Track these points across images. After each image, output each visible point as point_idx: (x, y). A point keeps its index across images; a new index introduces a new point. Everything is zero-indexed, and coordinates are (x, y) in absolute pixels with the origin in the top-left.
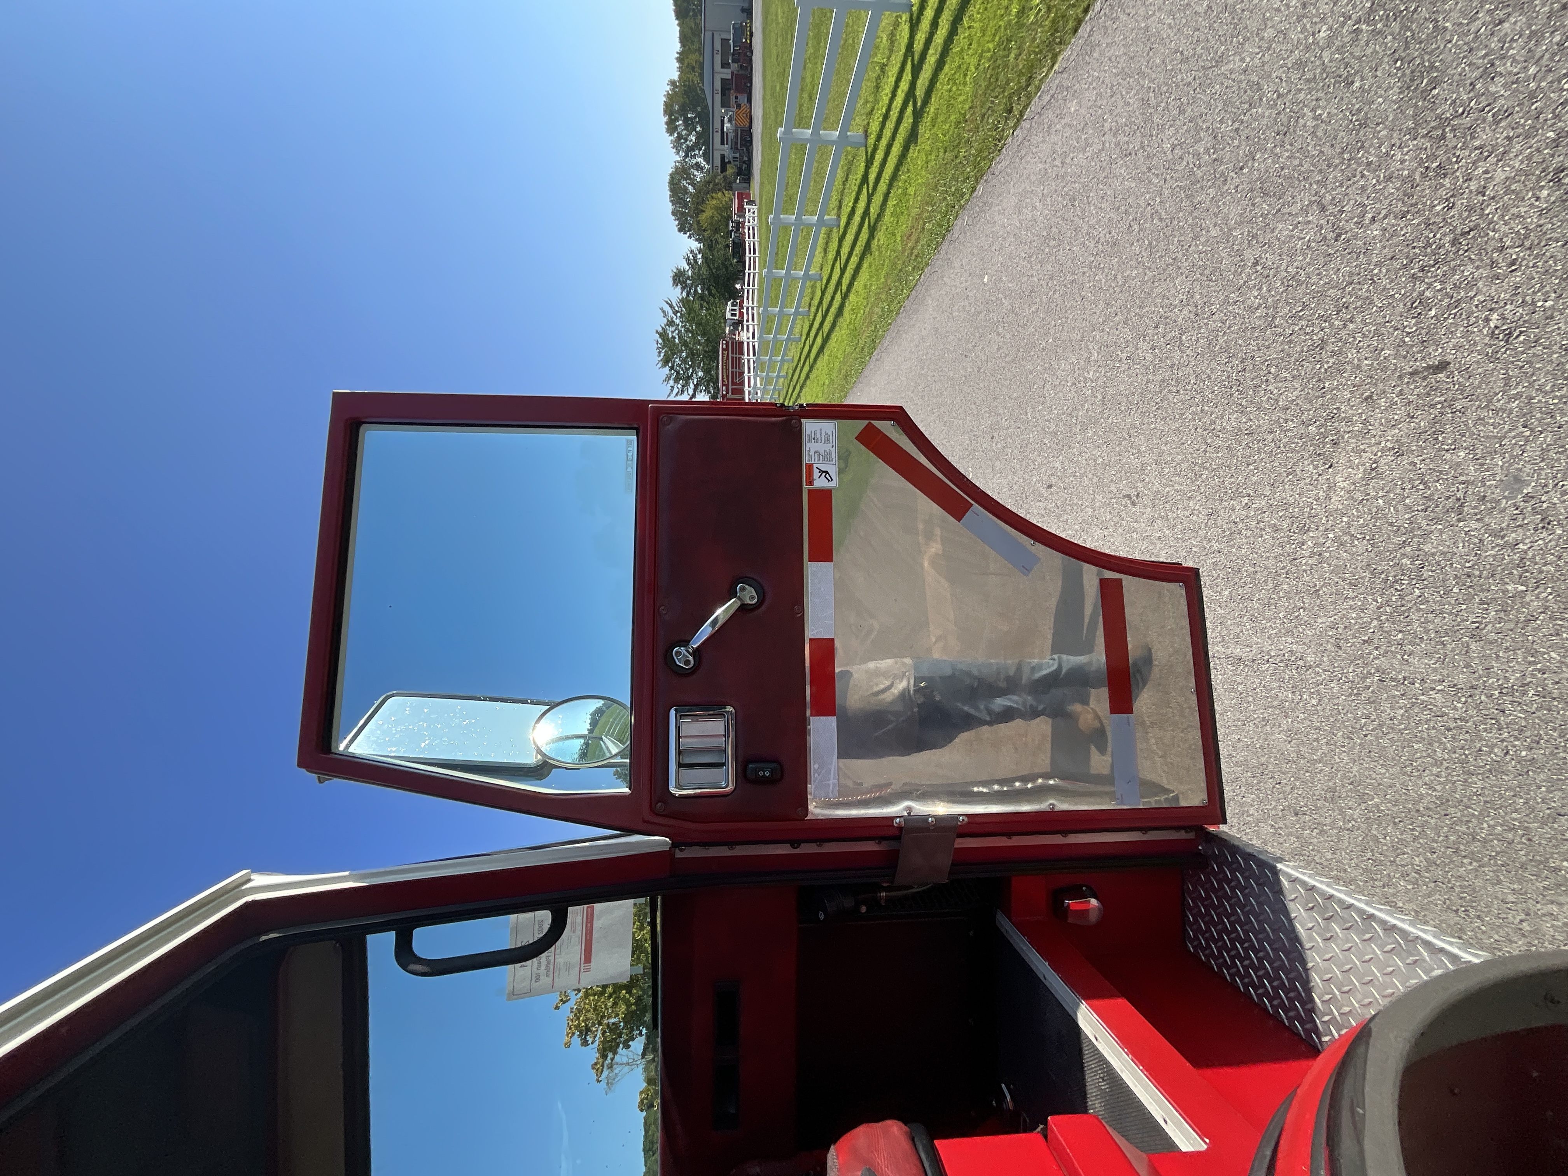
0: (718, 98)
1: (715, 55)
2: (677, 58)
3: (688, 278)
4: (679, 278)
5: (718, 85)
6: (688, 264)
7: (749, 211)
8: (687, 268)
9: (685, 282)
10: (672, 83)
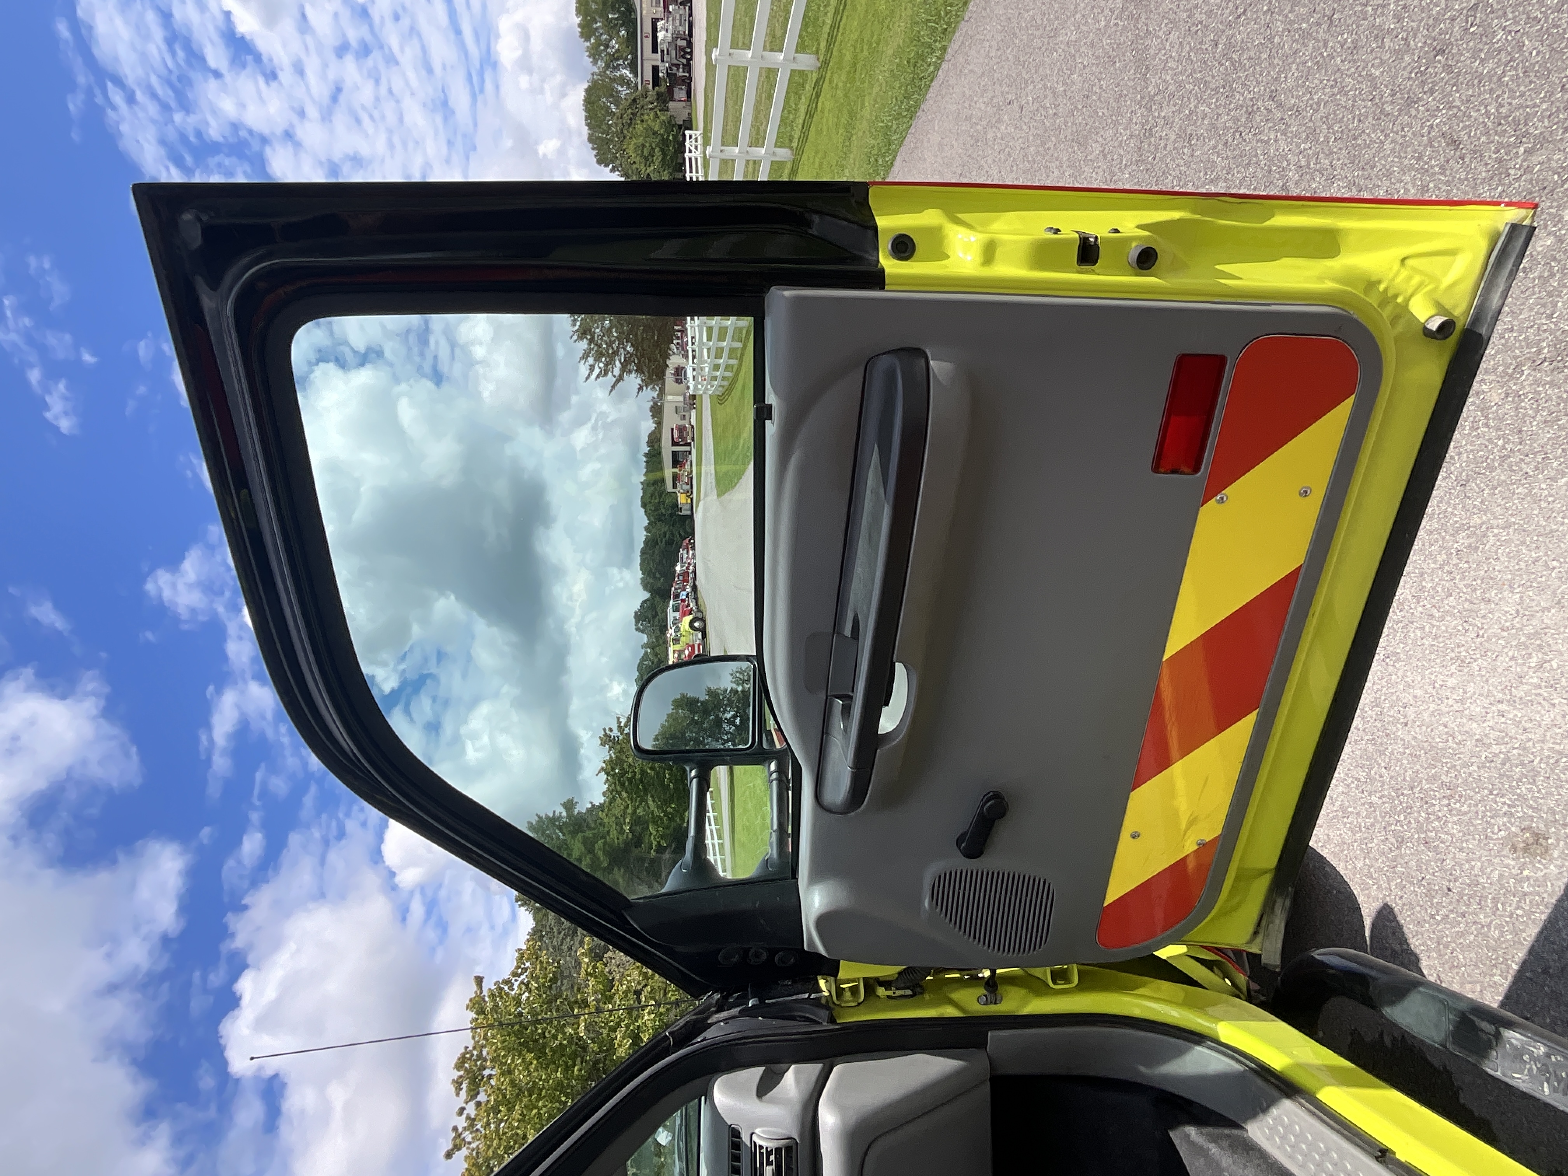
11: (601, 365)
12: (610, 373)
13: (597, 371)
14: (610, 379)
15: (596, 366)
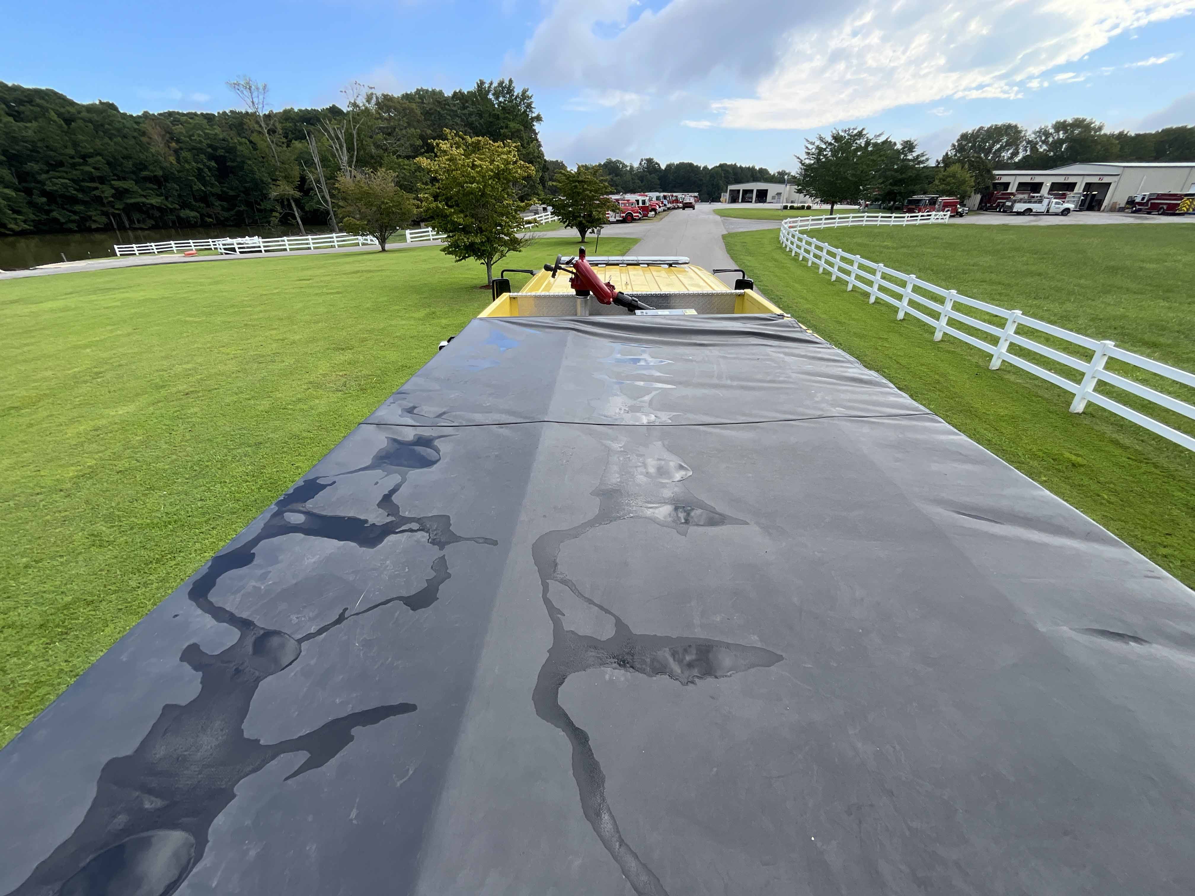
0: (1061, 180)
1: (1099, 177)
2: (1123, 132)
3: (906, 155)
4: (909, 146)
5: (1071, 180)
6: (918, 156)
7: (945, 215)
8: (915, 154)
9: (902, 153)
10: (1100, 128)
11: (813, 150)
12: (807, 157)
13: (810, 147)
14: (803, 156)
15: (813, 146)
